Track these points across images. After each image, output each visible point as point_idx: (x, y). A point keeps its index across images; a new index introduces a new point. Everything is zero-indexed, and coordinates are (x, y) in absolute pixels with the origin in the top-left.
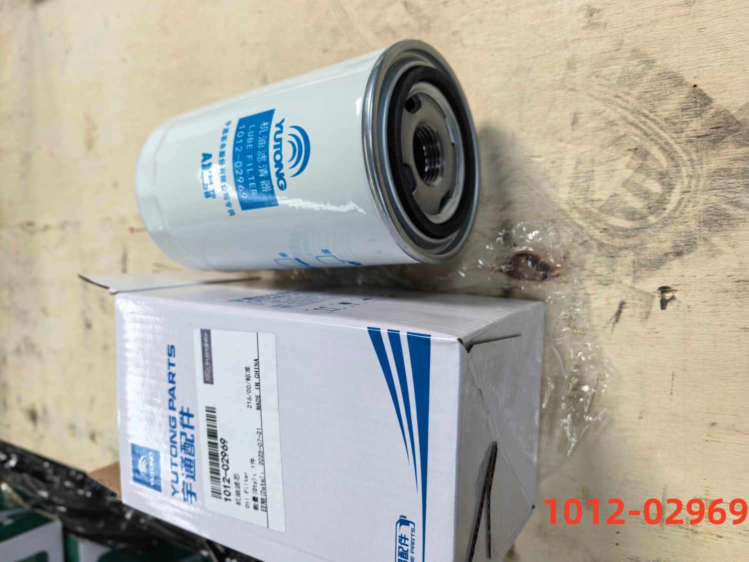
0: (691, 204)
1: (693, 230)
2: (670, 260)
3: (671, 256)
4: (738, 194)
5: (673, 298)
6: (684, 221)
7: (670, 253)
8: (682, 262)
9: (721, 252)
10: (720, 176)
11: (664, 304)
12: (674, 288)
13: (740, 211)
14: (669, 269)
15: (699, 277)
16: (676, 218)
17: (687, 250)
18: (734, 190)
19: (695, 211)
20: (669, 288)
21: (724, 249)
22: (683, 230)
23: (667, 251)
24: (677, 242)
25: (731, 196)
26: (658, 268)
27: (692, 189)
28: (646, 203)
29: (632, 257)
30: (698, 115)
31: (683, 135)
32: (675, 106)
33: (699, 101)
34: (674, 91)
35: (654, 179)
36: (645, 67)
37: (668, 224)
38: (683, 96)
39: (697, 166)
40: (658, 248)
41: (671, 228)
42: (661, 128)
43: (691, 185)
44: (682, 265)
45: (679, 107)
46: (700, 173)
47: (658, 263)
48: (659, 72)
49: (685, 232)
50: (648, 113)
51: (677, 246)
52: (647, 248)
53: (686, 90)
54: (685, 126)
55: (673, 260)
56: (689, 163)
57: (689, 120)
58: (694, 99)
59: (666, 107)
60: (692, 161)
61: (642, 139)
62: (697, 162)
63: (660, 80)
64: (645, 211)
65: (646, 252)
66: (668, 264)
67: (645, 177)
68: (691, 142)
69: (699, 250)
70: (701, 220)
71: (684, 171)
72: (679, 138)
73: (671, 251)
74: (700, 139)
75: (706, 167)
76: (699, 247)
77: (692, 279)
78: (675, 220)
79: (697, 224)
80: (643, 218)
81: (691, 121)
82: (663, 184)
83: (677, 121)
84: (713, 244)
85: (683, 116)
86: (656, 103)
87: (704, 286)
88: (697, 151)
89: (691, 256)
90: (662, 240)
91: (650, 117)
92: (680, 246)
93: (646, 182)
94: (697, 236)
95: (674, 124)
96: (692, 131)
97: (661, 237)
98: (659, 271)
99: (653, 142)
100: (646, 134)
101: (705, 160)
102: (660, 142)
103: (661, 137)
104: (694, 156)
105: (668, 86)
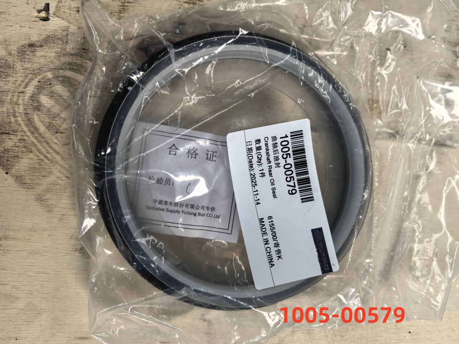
0: (18, 83)
1: (19, 63)
2: (38, 41)
3: (38, 44)
5: (39, 11)
6: (25, 70)
7: (38, 47)
11: (47, 8)
12: (38, 19)
14: (40, 35)
15: (18, 26)
17: (25, 47)
19: (16, 77)
20: (41, 20)
22: (27, 63)
23: (40, 48)
24: (32, 55)
26: (48, 36)
27: (16, 94)
28: (53, 88)
31: (19, 137)
32: (24, 160)
34: (23, 173)
35: (44, 106)
36: (43, 197)
37: (37, 70)
38: (17, 167)
40: (47, 52)
41: (35, 66)
42: (36, 146)
43: (17, 98)
44: (30, 36)
45: (20, 159)
47: (49, 40)
48: (32, 190)
49: (25, 62)
50: (45, 159)
51: (32, 52)
52: (55, 53)
54: (18, 144)
55: (36, 41)
56: (17, 115)
57: (14, 148)
58: (8, 163)
59: (30, 161)
60: (15, 116)
61: (51, 140)
63: (33, 184)
64: (54, 82)
65: (56, 50)
66: (40, 39)
67: (52, 109)
68: (14, 131)
69: (16, 47)
70: (12, 69)
72: (23, 136)
73: (37, 48)
76: (16, 49)
79: (15, 67)
80: (56, 77)
81: (12, 147)
83: (23, 149)
85: (18, 152)
86: (37, 166)
90: (43, 57)
91: (44, 156)
92: (30, 51)
93: (51, 105)
94: (16, 57)
95: (25, 147)
97: (43, 60)
98: (47, 33)
99: (43, 136)
100: (48, 143)
103: (36, 138)
105: (27, 178)
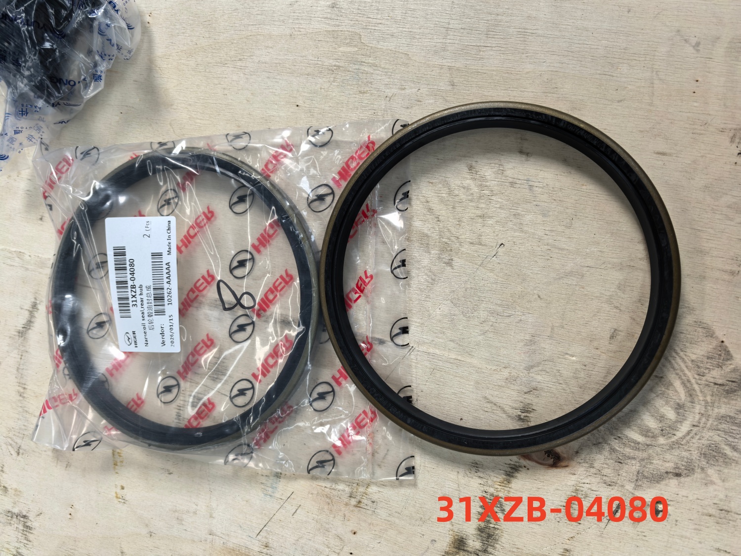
4: (736, 440)
8: (680, 482)
9: (712, 483)
10: (726, 421)
13: (735, 454)
16: (682, 445)
18: (734, 435)
21: (716, 481)
25: (731, 439)
29: (637, 468)
30: (720, 366)
33: (723, 355)
39: (709, 408)
46: (711, 413)
53: (715, 343)
62: (710, 404)
71: (698, 408)
74: (716, 386)
75: (716, 410)
77: (684, 498)
78: (681, 446)
82: (678, 413)
84: (708, 474)
87: (693, 507)
88: (712, 395)
89: (688, 479)
96: (711, 377)
101: (716, 404)
102: (684, 378)
104: (709, 398)
